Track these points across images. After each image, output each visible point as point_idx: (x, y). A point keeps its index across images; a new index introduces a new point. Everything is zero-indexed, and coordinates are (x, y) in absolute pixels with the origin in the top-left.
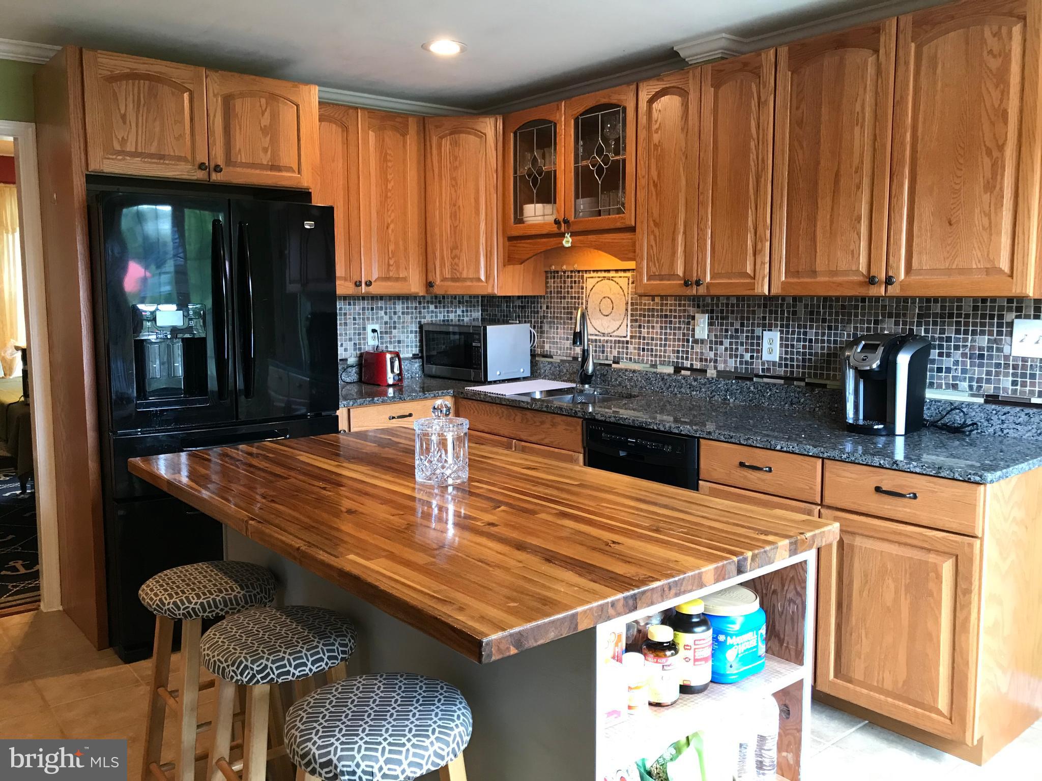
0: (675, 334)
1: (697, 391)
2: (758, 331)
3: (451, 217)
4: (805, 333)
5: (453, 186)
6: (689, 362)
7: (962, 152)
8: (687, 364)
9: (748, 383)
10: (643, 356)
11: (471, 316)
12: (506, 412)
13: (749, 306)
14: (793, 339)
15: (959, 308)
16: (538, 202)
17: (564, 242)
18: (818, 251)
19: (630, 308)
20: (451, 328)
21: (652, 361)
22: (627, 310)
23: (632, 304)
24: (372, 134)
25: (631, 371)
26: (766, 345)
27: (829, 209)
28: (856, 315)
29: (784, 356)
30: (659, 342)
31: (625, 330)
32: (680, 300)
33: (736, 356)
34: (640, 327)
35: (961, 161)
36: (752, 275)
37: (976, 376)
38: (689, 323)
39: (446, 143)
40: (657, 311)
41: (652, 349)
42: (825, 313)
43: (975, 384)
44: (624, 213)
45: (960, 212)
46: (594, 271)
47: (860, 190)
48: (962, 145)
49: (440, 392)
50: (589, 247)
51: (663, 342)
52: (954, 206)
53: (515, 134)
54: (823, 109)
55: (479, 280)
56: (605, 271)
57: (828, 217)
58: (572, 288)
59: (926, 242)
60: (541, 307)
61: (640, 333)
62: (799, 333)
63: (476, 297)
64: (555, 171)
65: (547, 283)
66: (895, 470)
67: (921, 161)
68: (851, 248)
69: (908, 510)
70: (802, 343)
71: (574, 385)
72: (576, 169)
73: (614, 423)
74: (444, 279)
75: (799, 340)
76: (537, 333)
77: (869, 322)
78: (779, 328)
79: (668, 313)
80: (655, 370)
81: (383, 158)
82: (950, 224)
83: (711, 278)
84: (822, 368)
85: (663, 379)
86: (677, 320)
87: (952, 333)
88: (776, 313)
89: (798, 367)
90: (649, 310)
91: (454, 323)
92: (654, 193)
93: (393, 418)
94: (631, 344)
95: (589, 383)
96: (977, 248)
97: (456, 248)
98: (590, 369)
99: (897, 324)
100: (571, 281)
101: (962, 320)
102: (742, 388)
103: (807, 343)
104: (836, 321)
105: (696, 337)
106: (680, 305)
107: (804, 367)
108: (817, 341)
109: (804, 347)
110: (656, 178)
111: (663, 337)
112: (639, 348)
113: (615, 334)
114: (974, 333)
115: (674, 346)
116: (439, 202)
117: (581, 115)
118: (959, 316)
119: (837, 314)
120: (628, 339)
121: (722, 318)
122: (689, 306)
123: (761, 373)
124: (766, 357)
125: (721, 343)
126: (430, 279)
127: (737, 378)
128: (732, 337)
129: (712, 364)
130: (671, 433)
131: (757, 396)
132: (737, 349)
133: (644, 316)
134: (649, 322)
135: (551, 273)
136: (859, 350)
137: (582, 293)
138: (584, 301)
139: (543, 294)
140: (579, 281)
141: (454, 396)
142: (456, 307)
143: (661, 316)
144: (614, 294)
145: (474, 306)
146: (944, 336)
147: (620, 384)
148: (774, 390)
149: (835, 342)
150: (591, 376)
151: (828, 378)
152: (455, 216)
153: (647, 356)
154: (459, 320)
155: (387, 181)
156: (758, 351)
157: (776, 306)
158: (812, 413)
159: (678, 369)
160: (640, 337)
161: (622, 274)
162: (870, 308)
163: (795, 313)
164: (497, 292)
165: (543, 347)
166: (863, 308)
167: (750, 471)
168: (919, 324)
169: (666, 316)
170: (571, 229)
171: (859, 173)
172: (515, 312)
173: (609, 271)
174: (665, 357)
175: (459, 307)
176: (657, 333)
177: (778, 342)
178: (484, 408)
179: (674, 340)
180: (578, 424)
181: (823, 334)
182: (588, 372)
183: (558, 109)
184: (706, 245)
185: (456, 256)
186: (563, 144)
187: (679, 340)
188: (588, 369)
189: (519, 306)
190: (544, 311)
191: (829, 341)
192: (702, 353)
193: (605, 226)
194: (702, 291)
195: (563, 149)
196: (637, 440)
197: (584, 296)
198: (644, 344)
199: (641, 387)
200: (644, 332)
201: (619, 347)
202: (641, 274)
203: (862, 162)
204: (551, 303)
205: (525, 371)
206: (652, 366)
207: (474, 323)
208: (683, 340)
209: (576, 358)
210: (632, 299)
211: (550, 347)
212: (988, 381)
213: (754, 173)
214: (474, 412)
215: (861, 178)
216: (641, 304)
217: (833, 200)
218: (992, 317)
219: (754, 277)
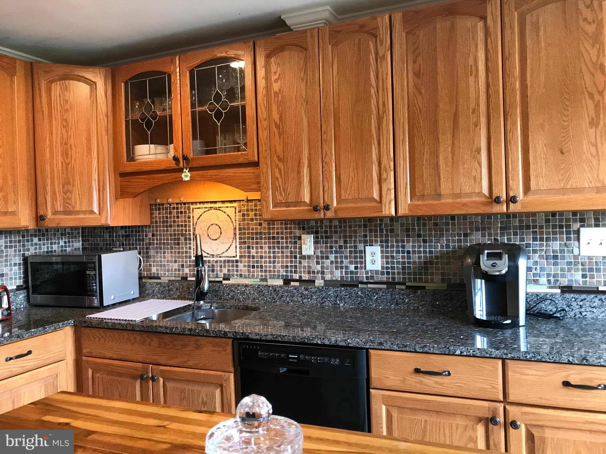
0: (283, 252)
1: (308, 299)
2: (361, 247)
3: (62, 155)
4: (403, 247)
5: (64, 127)
6: (298, 275)
7: (567, 96)
8: (296, 276)
9: (356, 289)
10: (253, 272)
11: (73, 245)
12: (139, 338)
13: (350, 227)
14: (392, 252)
15: (534, 221)
16: (151, 144)
17: (183, 176)
18: (442, 177)
19: (237, 232)
20: (54, 258)
21: (262, 276)
22: (235, 234)
23: (240, 229)
25: (243, 285)
26: (369, 258)
27: (450, 142)
28: (447, 230)
29: (385, 266)
30: (268, 260)
31: (234, 252)
32: (286, 224)
33: (342, 268)
34: (249, 247)
35: (567, 103)
36: (378, 200)
37: (553, 273)
38: (295, 243)
39: (56, 88)
40: (265, 234)
41: (262, 267)
42: (419, 230)
43: (552, 279)
44: (246, 151)
45: (570, 143)
46: (200, 203)
47: (478, 127)
48: (567, 91)
49: (61, 324)
51: (272, 260)
53: (126, 83)
54: (439, 63)
55: (92, 212)
56: (211, 202)
57: (450, 149)
58: (178, 217)
59: (541, 168)
60: (146, 236)
61: (249, 252)
62: (398, 247)
63: (76, 228)
64: (171, 116)
65: (152, 214)
66: (585, 365)
67: (532, 104)
68: (474, 173)
69: (598, 401)
70: (401, 255)
71: (191, 303)
72: (193, 113)
73: (271, 341)
74: (55, 213)
75: (398, 252)
76: (143, 258)
77: (459, 235)
78: (379, 243)
79: (275, 235)
80: (265, 283)
82: (562, 153)
83: (337, 204)
84: (421, 274)
85: (275, 291)
86: (284, 240)
87: (530, 241)
88: (376, 231)
89: (399, 273)
90: (257, 233)
91: (57, 254)
92: (277, 134)
93: (11, 358)
94: (241, 262)
95: (203, 300)
96: (587, 171)
97: (68, 183)
98: (206, 287)
99: (483, 235)
100: (177, 213)
101: (537, 230)
102: (351, 293)
103: (406, 254)
104: (430, 235)
105: (304, 253)
106: (286, 228)
108: (414, 252)
109: (403, 257)
110: (278, 121)
111: (272, 255)
112: (249, 266)
113: (224, 255)
114: (548, 239)
115: (282, 262)
116: (49, 140)
117: (196, 68)
118: (535, 227)
119: (430, 230)
120: (238, 258)
121: (327, 237)
122: (295, 228)
123: (365, 280)
124: (369, 267)
125: (327, 258)
126: (41, 212)
127: (344, 286)
128: (336, 252)
129: (320, 275)
130: (338, 346)
131: (365, 299)
132: (342, 262)
133: (252, 239)
134: (257, 243)
135: (156, 205)
136: (486, 259)
137: (189, 222)
138: (191, 228)
139: (148, 223)
140: (185, 212)
141: (75, 326)
142: (58, 239)
143: (269, 238)
144: (221, 221)
145: (75, 237)
146: (524, 243)
147: (232, 298)
148: (381, 293)
149: (431, 252)
150: (206, 293)
151: (426, 281)
152: (67, 154)
153: (258, 272)
154: (62, 251)
156: (361, 263)
157: (376, 226)
158: (416, 310)
159: (287, 282)
160: (249, 257)
161: (229, 205)
162: (459, 224)
163: (392, 231)
164: (111, 223)
165: (150, 270)
166: (453, 224)
167: (427, 377)
168: (502, 235)
169: (274, 238)
170: (190, 165)
171: (475, 115)
172: (119, 241)
173: (215, 202)
174: (274, 271)
175: (62, 239)
176: (265, 252)
177: (380, 255)
178: (112, 335)
179: (283, 257)
180: (227, 344)
181: (420, 247)
182: (204, 290)
183: (172, 62)
184: (331, 176)
185: (67, 192)
186: (179, 92)
187: (287, 257)
188: (204, 288)
189: (123, 236)
190: (150, 239)
191: (425, 252)
192: (309, 267)
193: (227, 162)
194: (330, 214)
195: (179, 96)
196: (299, 356)
197: (191, 224)
198: (253, 262)
199: (254, 299)
200: (253, 252)
201: (229, 266)
202: (267, 202)
203: (478, 105)
204: (157, 231)
205: (135, 293)
206: (262, 280)
207: (76, 253)
208: (291, 257)
209: (186, 278)
210: (239, 225)
211: (157, 270)
212: (563, 276)
213: (375, 116)
214: (100, 340)
215: (478, 117)
216: (248, 229)
217: (453, 136)
218: (561, 227)
219: (381, 202)
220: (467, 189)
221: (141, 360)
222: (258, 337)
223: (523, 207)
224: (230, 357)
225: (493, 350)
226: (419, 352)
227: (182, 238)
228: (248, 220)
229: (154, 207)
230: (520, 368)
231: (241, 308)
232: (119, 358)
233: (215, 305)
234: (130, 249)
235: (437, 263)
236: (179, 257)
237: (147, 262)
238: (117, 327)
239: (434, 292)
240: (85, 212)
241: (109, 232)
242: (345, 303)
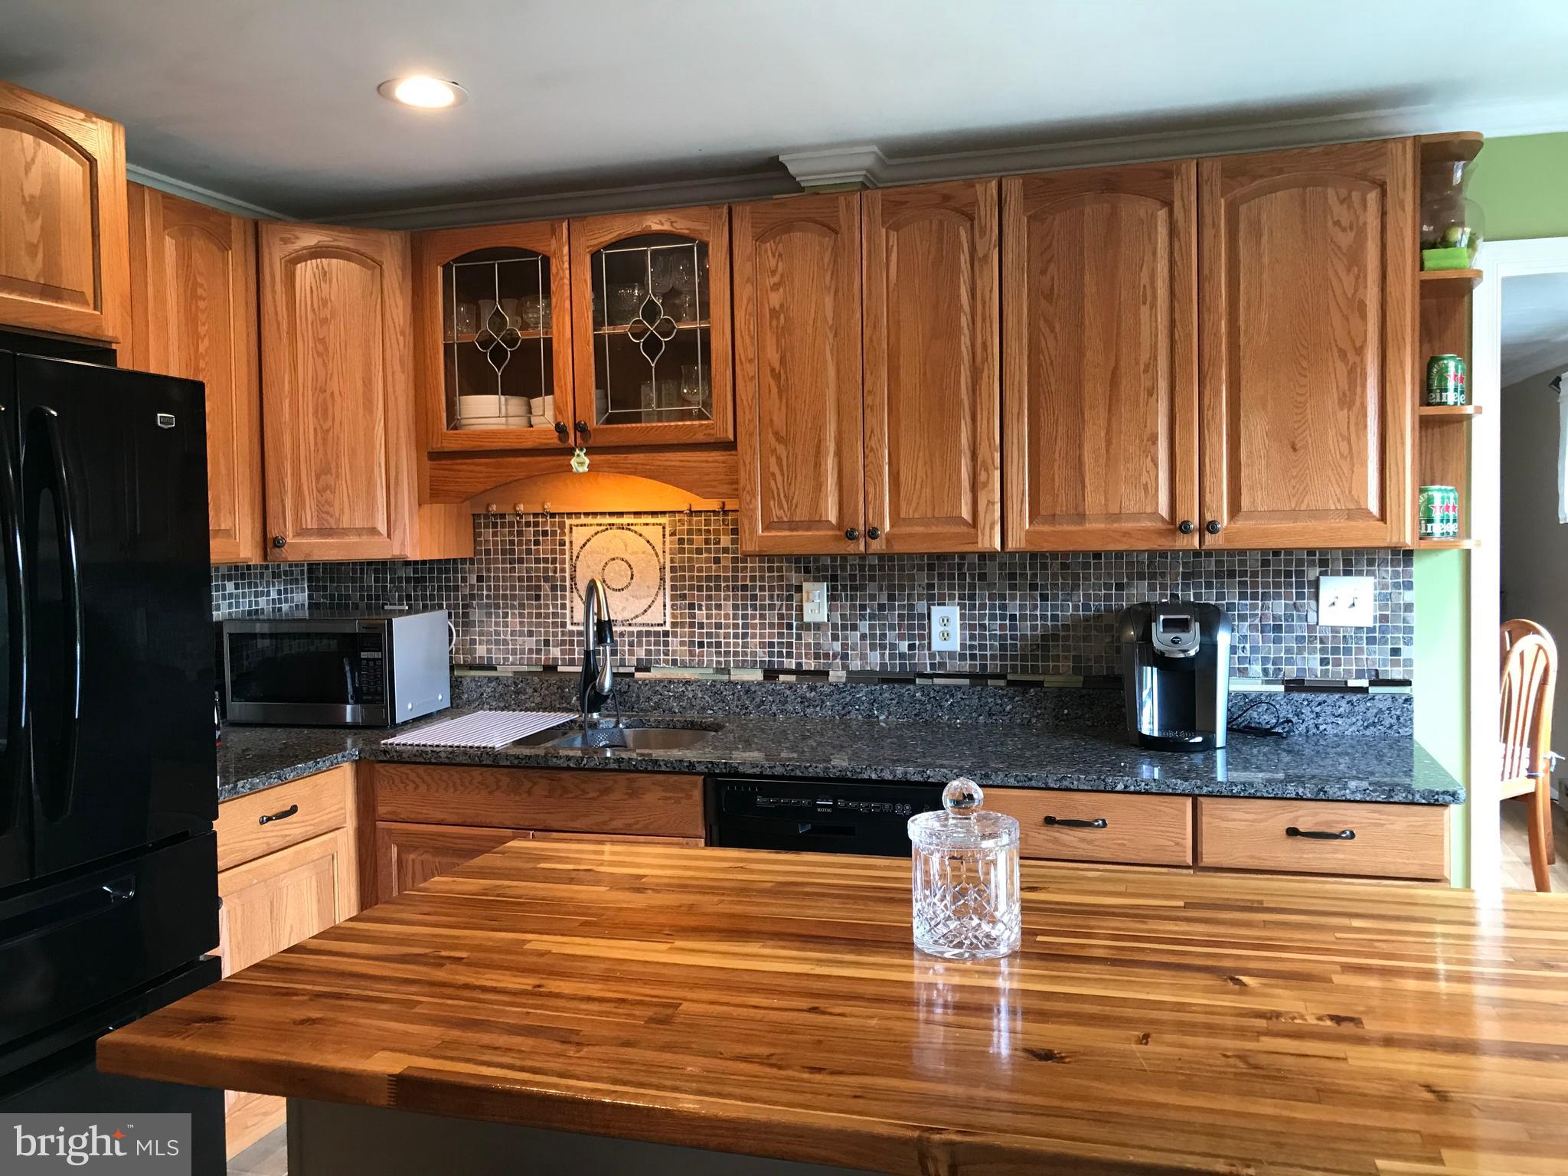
0: (762, 617)
1: (815, 706)
2: (921, 606)
4: (1003, 607)
5: (320, 355)
6: (794, 661)
7: (1304, 352)
8: (791, 664)
9: (911, 687)
10: (701, 654)
11: (292, 598)
12: (506, 780)
13: (901, 568)
14: (982, 617)
15: (1242, 563)
17: (573, 462)
18: (1087, 484)
19: (668, 575)
20: (258, 625)
21: (718, 662)
22: (662, 579)
23: (673, 569)
24: (169, 244)
25: (679, 681)
26: (936, 628)
27: (1103, 423)
28: (1087, 578)
29: (968, 643)
30: (731, 631)
31: (660, 613)
32: (771, 561)
33: (883, 647)
34: (691, 606)
35: (1305, 364)
36: (970, 521)
37: (1272, 656)
38: (790, 598)
39: (305, 274)
40: (726, 579)
41: (718, 645)
42: (1034, 576)
43: (1270, 666)
44: (708, 418)
45: (1307, 432)
46: (587, 514)
47: (1155, 396)
48: (1304, 342)
49: (340, 756)
50: (631, 473)
51: (740, 631)
52: (1298, 425)
53: (447, 268)
54: (1087, 277)
55: (373, 531)
56: (611, 514)
57: (1103, 434)
58: (537, 543)
59: (1260, 473)
60: (464, 580)
61: (693, 616)
62: (992, 608)
64: (549, 342)
66: (1322, 800)
67: (1247, 362)
68: (1144, 480)
69: (1341, 856)
70: (998, 622)
71: (574, 716)
72: (599, 341)
73: (782, 777)
74: (302, 532)
75: (993, 617)
76: (457, 625)
77: (1108, 586)
78: (957, 600)
79: (748, 583)
80: (725, 678)
81: (191, 293)
82: (1295, 449)
83: (892, 526)
84: (1035, 658)
85: (747, 691)
86: (767, 593)
87: (1234, 598)
88: (952, 577)
89: (993, 657)
90: (708, 579)
91: (263, 616)
92: (775, 390)
93: (269, 819)
94: (675, 636)
95: (598, 710)
96: (1334, 481)
97: (328, 471)
98: (607, 684)
99: (1152, 588)
100: (536, 533)
101: (1248, 579)
102: (901, 696)
103: (1007, 622)
104: (1055, 586)
105: (806, 619)
106: (771, 569)
107: (1003, 658)
108: (1023, 618)
109: (1002, 627)
110: (777, 365)
111: (740, 622)
112: (692, 643)
113: (639, 620)
114: (1265, 596)
115: (762, 636)
117: (605, 248)
118: (1243, 573)
119: (1055, 576)
120: (668, 627)
121: (854, 588)
122: (789, 570)
123: (928, 670)
124: (938, 645)
125: (854, 628)
126: (272, 532)
127: (884, 681)
128: (872, 617)
129: (838, 661)
130: (908, 782)
131: (929, 707)
132: (883, 636)
133: (700, 588)
134: (709, 598)
135: (487, 516)
136: (1161, 629)
137: (563, 552)
138: (567, 566)
139: (467, 555)
140: (554, 533)
141: (357, 763)
142: (268, 584)
143: (735, 588)
144: (633, 553)
145: (297, 581)
146: (1224, 602)
147: (657, 706)
148: (959, 695)
149: (1054, 618)
150: (607, 697)
151: (1046, 672)
152: (325, 411)
153: (710, 654)
154: (273, 610)
155: (196, 337)
156: (922, 637)
158: (1026, 725)
159: (771, 674)
160: (692, 625)
161: (649, 520)
162: (1108, 565)
163: (983, 577)
164: (410, 554)
165: (473, 651)
166: (1098, 567)
167: (1066, 830)
168: (1186, 587)
169: (744, 588)
170: (591, 443)
171: (1150, 374)
172: (400, 589)
173: (621, 514)
174: (745, 654)
175: (274, 586)
176: (727, 616)
177: (958, 622)
178: (445, 776)
179: (763, 626)
180: (695, 785)
181: (1035, 607)
182: (602, 690)
183: (553, 232)
184: (881, 474)
185: (324, 490)
186: (568, 294)
187: (772, 626)
188: (602, 685)
189: (408, 580)
190: (472, 587)
191: (1044, 617)
192: (817, 645)
193: (670, 439)
194: (877, 546)
195: (568, 303)
196: (835, 802)
197: (567, 557)
198: (701, 635)
199: (703, 708)
200: (701, 615)
201: (648, 643)
202: (752, 520)
203: (1156, 359)
204: (488, 570)
205: (443, 699)
206: (719, 671)
207: (299, 614)
208: (780, 626)
209: (555, 667)
210: (672, 561)
211: (489, 651)
212: (1290, 662)
213: (967, 365)
214: (417, 787)
215: (1155, 380)
216: (691, 569)
217: (1110, 410)
218: (1288, 574)
219: (974, 524)
220: (1131, 505)
221: (508, 823)
222: (757, 771)
223: (1227, 540)
224: (700, 809)
225: (1179, 781)
226: (1054, 789)
227: (547, 586)
228: (690, 551)
229: (480, 520)
230: (1222, 810)
231: (679, 725)
232: (460, 821)
233: (624, 720)
234: (425, 609)
235: (1066, 638)
236: (538, 625)
237: (465, 633)
238: (458, 760)
239: (1061, 692)
240: (359, 532)
241: (376, 571)
242: (890, 714)
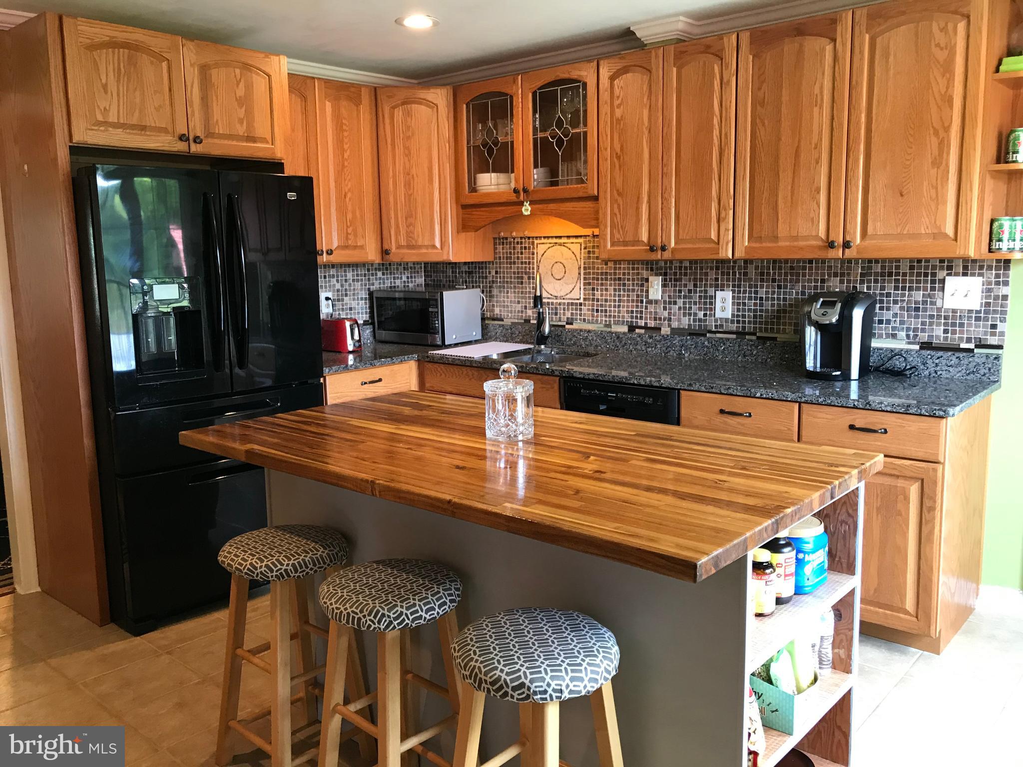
0: (628, 296)
1: (652, 347)
2: (711, 291)
3: (405, 186)
4: (756, 292)
5: (407, 156)
6: (643, 321)
7: (912, 132)
8: (642, 323)
9: (702, 338)
10: (597, 316)
11: (415, 281)
12: (476, 373)
13: (701, 269)
14: (744, 298)
15: (898, 267)
16: (494, 171)
17: (523, 210)
18: (780, 218)
19: (582, 272)
20: (397, 294)
21: (606, 321)
22: (580, 274)
23: (585, 268)
24: (328, 105)
25: (585, 330)
26: (719, 304)
27: (790, 180)
28: (804, 275)
29: (736, 313)
30: (613, 304)
31: (578, 294)
32: (633, 264)
33: (690, 315)
34: (593, 289)
35: (911, 140)
36: (716, 241)
37: (912, 327)
38: (642, 285)
39: (399, 113)
40: (611, 274)
41: (606, 311)
43: (911, 333)
44: (586, 183)
45: (911, 184)
46: (545, 237)
47: (820, 164)
48: (912, 126)
49: (406, 357)
50: (549, 215)
51: (617, 303)
52: (905, 179)
53: (468, 105)
54: (784, 90)
55: (434, 247)
56: (556, 237)
57: (790, 188)
58: (522, 253)
59: (880, 211)
60: (490, 273)
61: (594, 295)
62: (750, 292)
63: (419, 263)
64: (512, 142)
65: (495, 249)
66: (868, 409)
67: (875, 139)
68: (812, 215)
69: (879, 444)
70: (753, 301)
71: (531, 346)
72: (535, 140)
73: (593, 380)
74: (399, 247)
75: (750, 298)
76: (486, 297)
77: (816, 281)
78: (731, 288)
79: (621, 276)
80: (609, 330)
81: (339, 128)
82: (902, 195)
83: (676, 243)
84: (772, 323)
85: (618, 337)
86: (631, 282)
87: (891, 290)
88: (728, 274)
89: (749, 322)
90: (602, 274)
91: (400, 289)
92: (617, 165)
93: (365, 383)
94: (585, 306)
95: (545, 344)
96: (925, 216)
97: (411, 216)
98: (547, 330)
99: (842, 282)
100: (521, 248)
101: (900, 278)
102: (697, 343)
103: (758, 301)
104: (785, 280)
105: (650, 298)
106: (633, 269)
107: (755, 323)
108: (767, 299)
109: (755, 304)
110: (618, 150)
111: (617, 299)
112: (593, 310)
113: (568, 296)
114: (911, 289)
115: (628, 307)
116: (393, 170)
117: (538, 89)
118: (897, 274)
119: (786, 274)
120: (582, 301)
121: (676, 280)
122: (643, 269)
123: (714, 329)
124: (719, 314)
125: (675, 303)
126: (386, 247)
127: (690, 334)
128: (685, 297)
129: (666, 322)
130: (652, 386)
131: (711, 350)
132: (690, 308)
133: (598, 279)
134: (602, 284)
135: (499, 239)
136: (818, 307)
137: (533, 258)
138: (535, 266)
139: (491, 259)
140: (529, 248)
141: (418, 360)
142: (401, 273)
143: (615, 280)
144: (566, 259)
145: (418, 272)
146: (884, 292)
147: (575, 344)
148: (728, 343)
149: (785, 299)
150: (548, 337)
151: (778, 332)
152: (409, 185)
153: (602, 316)
154: (404, 286)
155: (343, 151)
156: (711, 309)
157: (728, 268)
158: (764, 363)
159: (632, 328)
160: (593, 299)
161: (574, 240)
162: (817, 268)
163: (746, 274)
164: (452, 259)
165: (493, 311)
167: (730, 417)
168: (862, 282)
169: (620, 279)
170: (530, 198)
171: (818, 149)
172: (462, 277)
173: (560, 237)
174: (619, 317)
175: (404, 274)
176: (610, 295)
177: (731, 301)
178: (452, 370)
179: (628, 301)
180: (555, 382)
181: (773, 293)
182: (544, 333)
183: (514, 82)
184: (670, 214)
185: (411, 224)
186: (520, 116)
187: (633, 301)
188: (544, 331)
189: (466, 272)
190: (493, 276)
191: (779, 299)
192: (656, 313)
193: (567, 195)
194: (667, 255)
195: (521, 121)
196: (617, 394)
197: (535, 261)
198: (597, 305)
199: (596, 346)
200: (598, 294)
201: (572, 309)
202: (605, 240)
203: (821, 139)
204: (500, 268)
205: (477, 334)
206: (606, 326)
207: (418, 289)
208: (637, 301)
209: (530, 320)
210: (584, 264)
211: (500, 311)
212: (923, 330)
213: (717, 148)
214: (441, 375)
215: (820, 153)
216: (594, 268)
217: (794, 173)
218: (926, 275)
219: (718, 244)
220: (804, 232)
222: (582, 376)
223: (858, 252)
224: (557, 394)
225: (789, 394)
226: (724, 394)
227: (526, 277)
228: (593, 258)
229: (499, 241)
230: (814, 411)
231: (581, 354)
232: (458, 392)
233: (555, 350)
234: (473, 287)
235: (790, 312)
236: (522, 298)
237: (490, 302)
238: (457, 362)
239: (784, 344)
240: (427, 247)
241: (452, 268)
242: (691, 353)
